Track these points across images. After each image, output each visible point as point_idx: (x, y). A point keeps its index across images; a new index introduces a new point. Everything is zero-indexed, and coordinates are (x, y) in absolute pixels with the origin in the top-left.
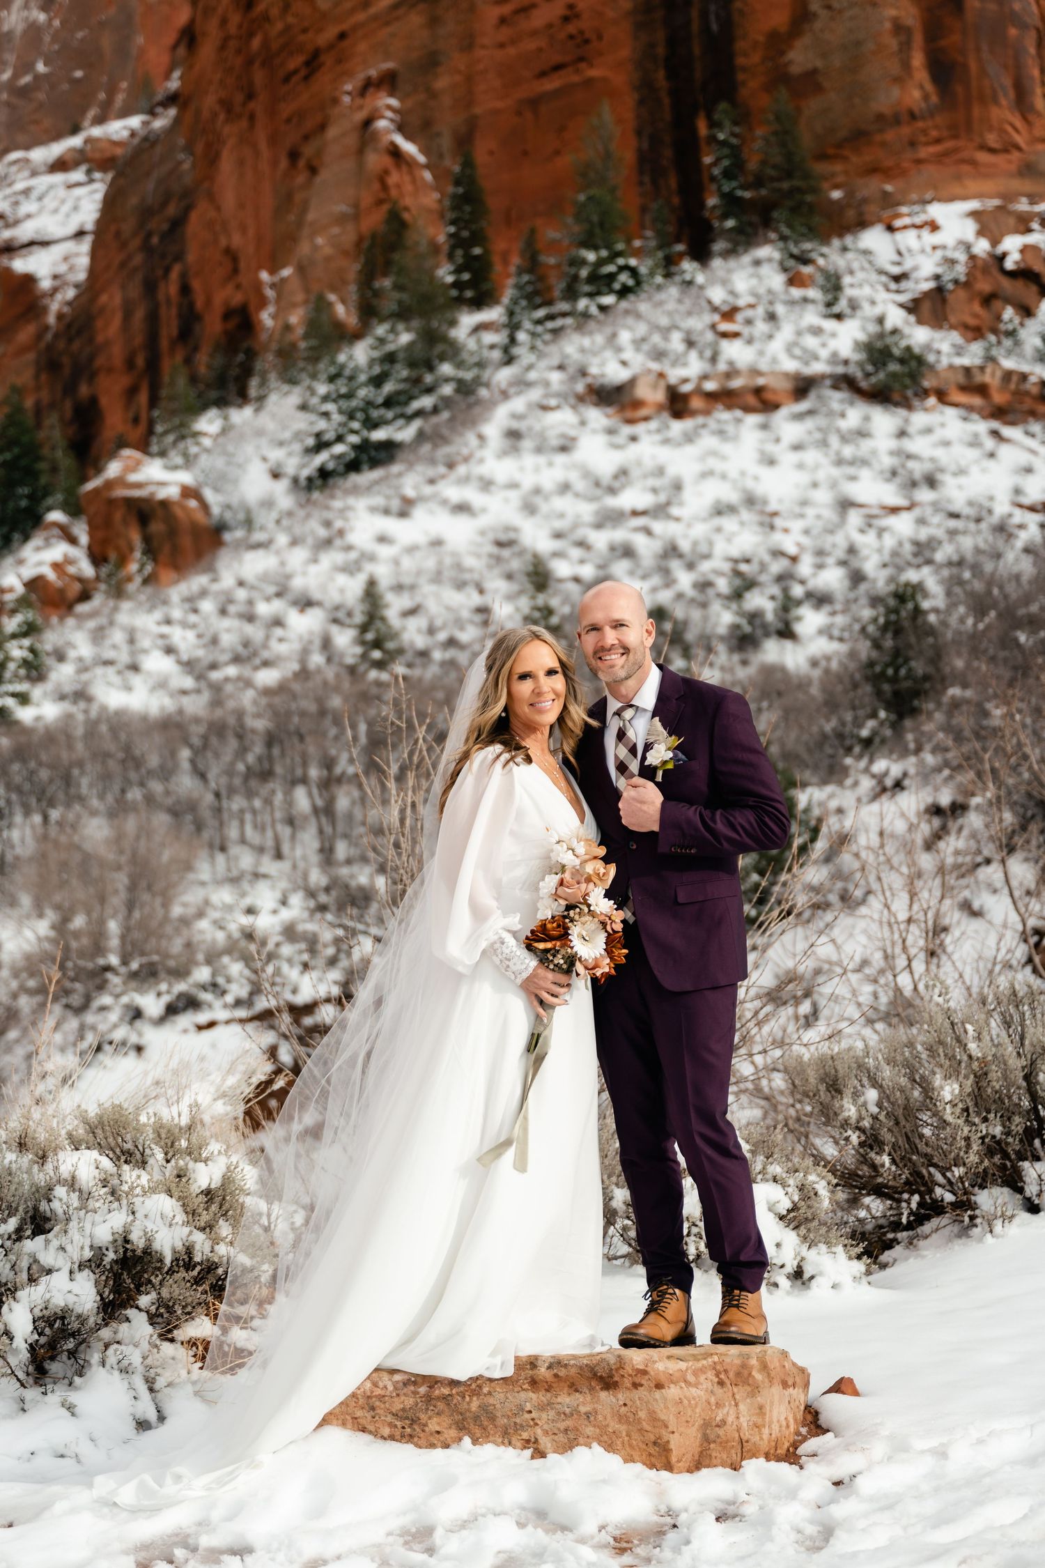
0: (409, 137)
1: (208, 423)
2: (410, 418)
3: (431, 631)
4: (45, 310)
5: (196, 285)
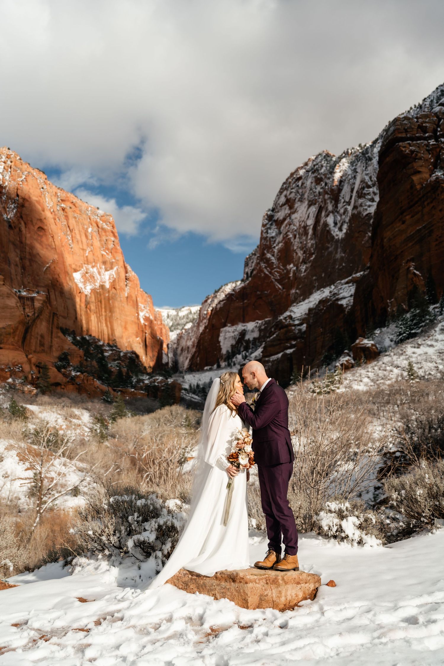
0: (417, 271)
2: (420, 327)
3: (425, 372)
5: (375, 304)
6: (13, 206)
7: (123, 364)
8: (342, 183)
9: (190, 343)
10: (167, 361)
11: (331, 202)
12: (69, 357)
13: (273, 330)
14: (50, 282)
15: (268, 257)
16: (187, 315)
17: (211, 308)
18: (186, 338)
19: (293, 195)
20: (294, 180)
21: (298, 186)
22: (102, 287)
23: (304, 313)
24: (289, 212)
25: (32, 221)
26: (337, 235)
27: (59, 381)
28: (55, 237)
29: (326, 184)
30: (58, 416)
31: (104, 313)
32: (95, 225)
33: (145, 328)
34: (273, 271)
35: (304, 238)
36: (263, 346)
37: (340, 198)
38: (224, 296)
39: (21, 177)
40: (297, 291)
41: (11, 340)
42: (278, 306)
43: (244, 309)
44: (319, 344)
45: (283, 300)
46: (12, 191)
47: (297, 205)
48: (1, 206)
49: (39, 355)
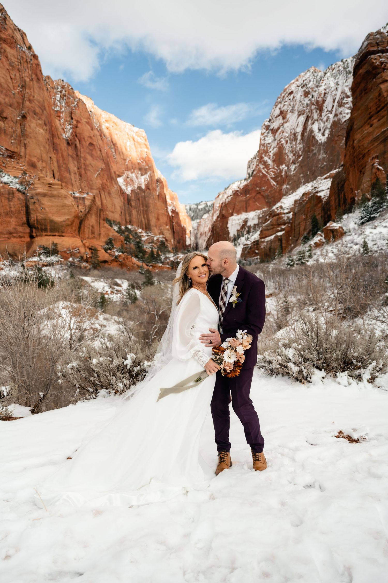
0: (380, 166)
1: (345, 216)
2: (378, 213)
3: (378, 248)
4: (322, 201)
5: (346, 195)
6: (69, 127)
7: (155, 246)
8: (326, 95)
9: (207, 229)
10: (189, 243)
11: (316, 112)
12: (113, 242)
13: (267, 217)
14: (100, 185)
15: (265, 160)
16: (205, 208)
17: (222, 202)
18: (203, 225)
19: (285, 108)
20: (287, 95)
21: (290, 99)
22: (139, 188)
23: (292, 204)
24: (282, 122)
25: (84, 138)
26: (320, 140)
27: (107, 260)
28: (102, 150)
29: (313, 97)
30: (106, 285)
31: (142, 208)
32: (132, 139)
33: (172, 218)
34: (269, 171)
35: (294, 143)
36: (260, 230)
37: (324, 108)
38: (231, 192)
39: (74, 103)
41: (70, 230)
42: (272, 199)
43: (247, 202)
44: (302, 228)
45: (277, 194)
46: (68, 115)
47: (289, 115)
48: (60, 128)
49: (91, 240)
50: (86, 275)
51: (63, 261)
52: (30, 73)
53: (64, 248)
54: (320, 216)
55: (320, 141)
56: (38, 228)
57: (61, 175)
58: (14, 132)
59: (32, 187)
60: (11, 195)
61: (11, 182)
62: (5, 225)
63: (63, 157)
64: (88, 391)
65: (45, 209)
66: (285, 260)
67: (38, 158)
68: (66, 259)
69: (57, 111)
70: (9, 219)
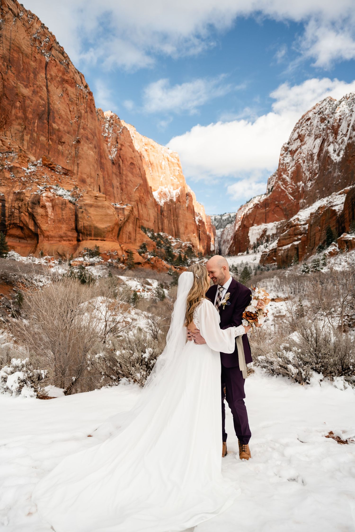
4: (337, 214)
6: (114, 150)
7: (183, 251)
8: (341, 120)
9: (229, 238)
10: (214, 249)
11: (332, 135)
12: (147, 246)
13: (285, 228)
14: (138, 198)
15: (284, 177)
16: (228, 218)
17: (244, 214)
18: (227, 234)
19: (303, 132)
20: (305, 121)
21: (307, 125)
22: (171, 200)
23: (308, 216)
24: (300, 144)
25: (126, 159)
26: (335, 159)
27: (140, 262)
28: (141, 169)
29: (329, 122)
30: (138, 283)
31: (172, 218)
32: (166, 160)
33: (199, 227)
34: (287, 187)
35: (311, 162)
36: (278, 239)
37: (339, 132)
38: (252, 205)
39: (119, 130)
40: (305, 201)
41: (110, 235)
42: (290, 212)
43: (266, 214)
44: (317, 238)
45: (294, 207)
46: (114, 140)
47: (306, 139)
48: (107, 150)
49: (128, 245)
50: (122, 275)
51: (104, 262)
52: (85, 106)
53: (104, 251)
54: (335, 227)
55: (335, 161)
56: (84, 233)
57: (105, 189)
58: (70, 154)
59: (81, 199)
60: (64, 206)
61: (65, 195)
62: (57, 230)
63: (108, 174)
64: (112, 378)
65: (90, 217)
66: (301, 267)
67: (88, 175)
68: (106, 260)
69: (105, 137)
70: (61, 225)
